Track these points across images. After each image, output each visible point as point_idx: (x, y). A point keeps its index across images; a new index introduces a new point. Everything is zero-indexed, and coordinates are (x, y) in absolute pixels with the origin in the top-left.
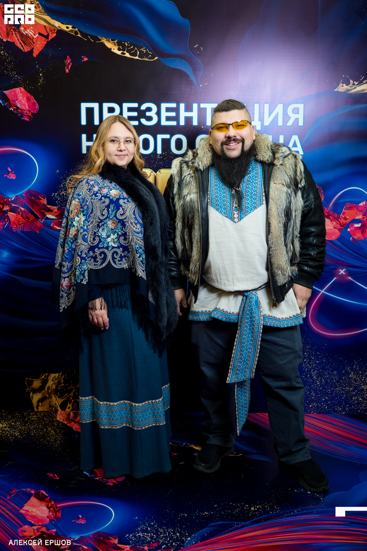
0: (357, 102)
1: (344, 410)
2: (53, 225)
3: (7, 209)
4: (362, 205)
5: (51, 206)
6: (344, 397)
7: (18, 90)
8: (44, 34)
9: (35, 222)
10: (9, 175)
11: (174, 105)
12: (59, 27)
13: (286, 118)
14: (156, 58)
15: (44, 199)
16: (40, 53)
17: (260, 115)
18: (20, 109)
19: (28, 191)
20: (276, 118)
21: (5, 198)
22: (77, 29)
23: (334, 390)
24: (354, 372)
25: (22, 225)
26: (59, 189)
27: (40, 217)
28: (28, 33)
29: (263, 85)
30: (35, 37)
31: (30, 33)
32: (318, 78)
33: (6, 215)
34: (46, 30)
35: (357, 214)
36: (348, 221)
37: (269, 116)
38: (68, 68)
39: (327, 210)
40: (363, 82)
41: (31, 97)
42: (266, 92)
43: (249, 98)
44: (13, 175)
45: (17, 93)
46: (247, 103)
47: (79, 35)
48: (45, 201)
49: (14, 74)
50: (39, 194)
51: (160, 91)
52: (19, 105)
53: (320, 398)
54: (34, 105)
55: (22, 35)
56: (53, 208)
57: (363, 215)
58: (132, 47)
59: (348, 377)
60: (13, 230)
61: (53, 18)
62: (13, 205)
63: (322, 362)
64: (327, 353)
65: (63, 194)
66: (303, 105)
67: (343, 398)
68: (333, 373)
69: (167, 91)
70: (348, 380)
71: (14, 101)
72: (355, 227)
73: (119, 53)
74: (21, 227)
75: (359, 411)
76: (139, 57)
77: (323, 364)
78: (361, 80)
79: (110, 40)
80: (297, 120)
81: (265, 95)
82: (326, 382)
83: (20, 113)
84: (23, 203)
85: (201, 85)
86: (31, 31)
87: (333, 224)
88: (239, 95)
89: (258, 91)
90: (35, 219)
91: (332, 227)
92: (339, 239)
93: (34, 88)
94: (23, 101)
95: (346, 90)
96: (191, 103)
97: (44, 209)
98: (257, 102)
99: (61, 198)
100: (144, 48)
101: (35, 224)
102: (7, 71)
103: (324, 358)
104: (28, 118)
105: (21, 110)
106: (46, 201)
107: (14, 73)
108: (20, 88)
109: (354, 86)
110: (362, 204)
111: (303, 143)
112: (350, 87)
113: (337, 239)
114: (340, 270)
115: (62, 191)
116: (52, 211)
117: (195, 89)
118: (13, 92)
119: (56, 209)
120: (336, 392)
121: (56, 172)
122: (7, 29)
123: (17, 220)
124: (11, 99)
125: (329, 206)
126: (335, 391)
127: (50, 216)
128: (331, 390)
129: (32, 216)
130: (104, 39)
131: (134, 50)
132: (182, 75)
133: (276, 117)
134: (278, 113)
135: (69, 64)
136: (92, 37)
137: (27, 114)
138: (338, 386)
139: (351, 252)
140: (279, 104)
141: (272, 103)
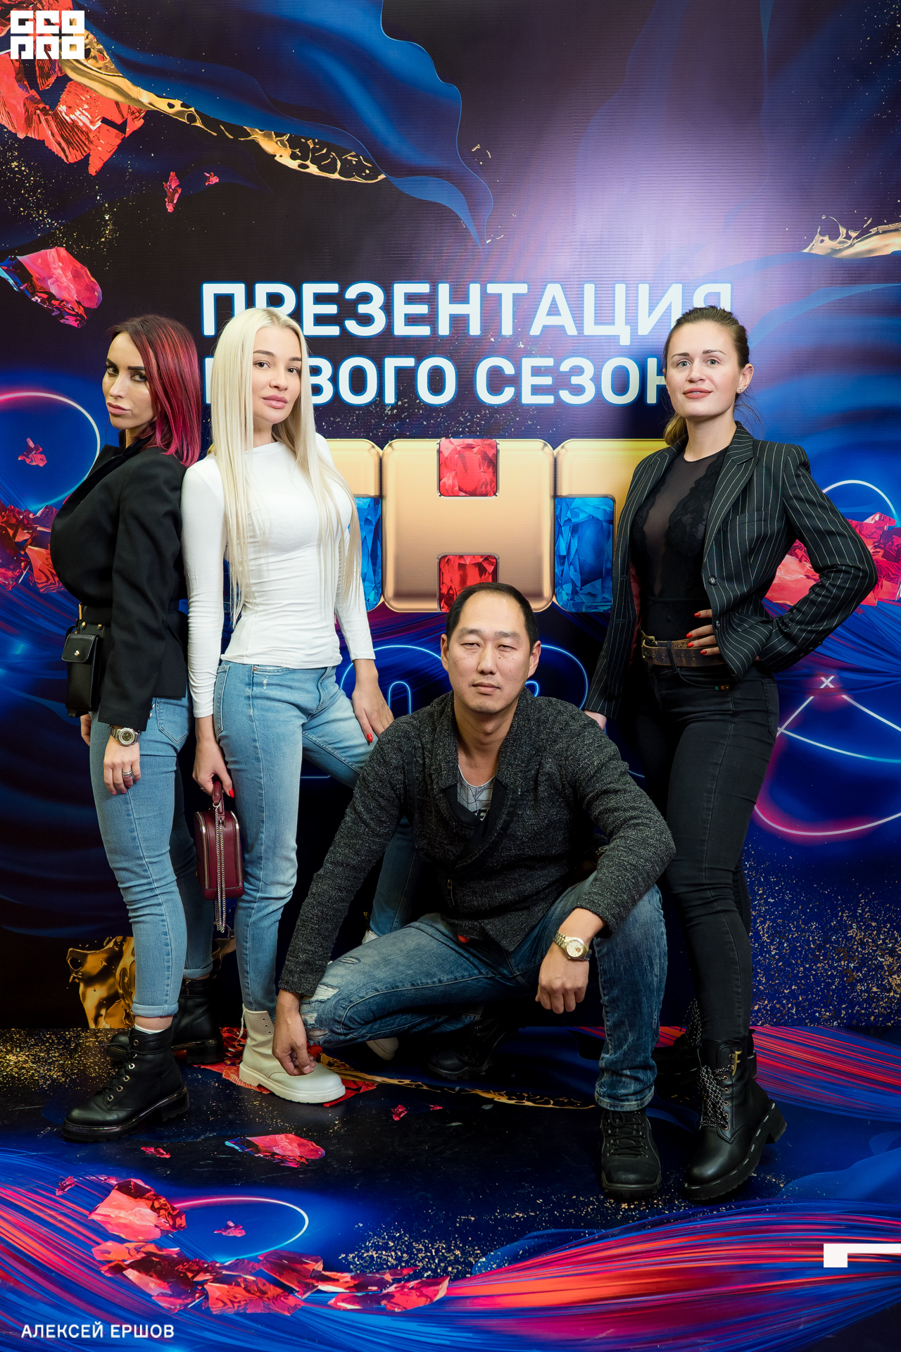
0: (857, 279)
1: (836, 1016)
4: (873, 522)
6: (836, 986)
7: (51, 253)
8: (114, 120)
10: (30, 456)
11: (424, 288)
12: (150, 104)
14: (382, 177)
16: (106, 166)
18: (57, 300)
22: (192, 109)
23: (811, 967)
24: (858, 922)
28: (76, 119)
30: (93, 128)
31: (82, 118)
32: (763, 223)
34: (120, 112)
37: (650, 313)
38: (172, 202)
41: (83, 271)
42: (643, 256)
43: (603, 269)
45: (51, 259)
46: (598, 282)
47: (199, 124)
51: (391, 254)
52: (53, 290)
53: (778, 987)
54: (91, 289)
55: (61, 123)
58: (325, 151)
59: (846, 936)
60: (39, 589)
61: (135, 83)
63: (783, 900)
64: (795, 879)
66: (729, 285)
67: (834, 987)
68: (809, 928)
69: (407, 254)
70: (846, 942)
71: (44, 280)
73: (294, 164)
75: (872, 1018)
76: (340, 174)
77: (786, 906)
78: (865, 226)
79: (271, 134)
82: (793, 949)
83: (56, 308)
86: (84, 114)
88: (578, 263)
89: (624, 253)
91: (802, 576)
93: (92, 247)
94: (64, 279)
95: (829, 251)
96: (464, 282)
100: (353, 153)
102: (27, 208)
103: (786, 891)
107: (43, 212)
109: (850, 242)
110: (872, 519)
117: (476, 250)
120: (817, 974)
122: (27, 110)
123: (48, 565)
124: (35, 275)
126: (814, 970)
128: (805, 968)
130: (257, 132)
131: (330, 158)
132: (443, 215)
133: (665, 314)
134: (670, 306)
136: (230, 128)
137: (73, 310)
138: (821, 958)
140: (674, 285)
141: (655, 282)
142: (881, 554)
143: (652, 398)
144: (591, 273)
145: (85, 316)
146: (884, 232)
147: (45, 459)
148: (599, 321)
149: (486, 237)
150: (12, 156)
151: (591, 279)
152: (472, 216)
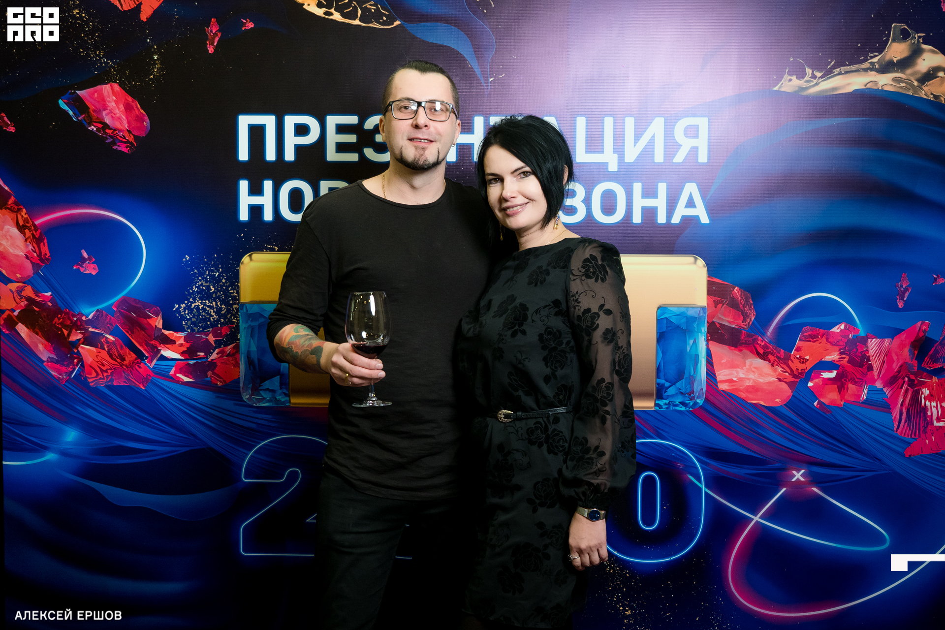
0: (822, 113)
2: (176, 372)
3: (78, 338)
4: (839, 331)
5: (172, 332)
7: (106, 89)
9: (136, 367)
10: (84, 265)
13: (671, 146)
14: (397, 23)
15: (157, 315)
16: (156, 12)
17: (616, 141)
18: (110, 129)
19: (124, 300)
20: (650, 147)
21: (74, 316)
25: (109, 371)
26: (190, 294)
27: (147, 355)
29: (622, 78)
33: (76, 351)
35: (827, 352)
36: (808, 366)
37: (635, 143)
38: (212, 44)
39: (762, 341)
40: (834, 72)
41: (133, 104)
44: (92, 266)
45: (105, 93)
48: (158, 322)
49: (100, 57)
50: (145, 305)
52: (108, 120)
54: (140, 119)
56: (176, 336)
57: (841, 353)
60: (89, 383)
62: (89, 330)
65: (198, 306)
66: (706, 119)
71: (98, 111)
72: (823, 378)
73: (320, 12)
74: (107, 377)
76: (360, 20)
78: (829, 67)
80: (694, 150)
81: (625, 100)
83: (110, 136)
84: (113, 326)
85: (491, 77)
87: (775, 371)
89: (612, 90)
90: (136, 359)
91: (774, 379)
92: (791, 404)
93: (142, 84)
94: (117, 111)
95: (797, 89)
96: (469, 115)
97: (156, 339)
98: (610, 113)
99: (194, 314)
100: (372, 3)
101: (136, 368)
104: (127, 147)
105: (112, 131)
106: (161, 321)
107: (100, 53)
108: (111, 86)
109: (815, 81)
110: (838, 328)
111: (708, 198)
112: (807, 81)
113: (785, 405)
114: (794, 472)
115: (195, 299)
116: (173, 342)
118: (96, 94)
119: (181, 337)
121: (184, 260)
123: (97, 362)
124: (92, 107)
125: (766, 333)
127: (167, 353)
129: (131, 353)
131: (352, 6)
133: (649, 144)
134: (653, 137)
135: (216, 35)
137: (125, 138)
139: (819, 434)
140: (657, 118)
142: (846, 359)
143: (637, 219)
144: (583, 107)
145: (135, 143)
146: (846, 72)
147: (97, 268)
148: (589, 149)
149: (489, 76)
150: (73, 4)
151: (583, 113)
152: (476, 57)
